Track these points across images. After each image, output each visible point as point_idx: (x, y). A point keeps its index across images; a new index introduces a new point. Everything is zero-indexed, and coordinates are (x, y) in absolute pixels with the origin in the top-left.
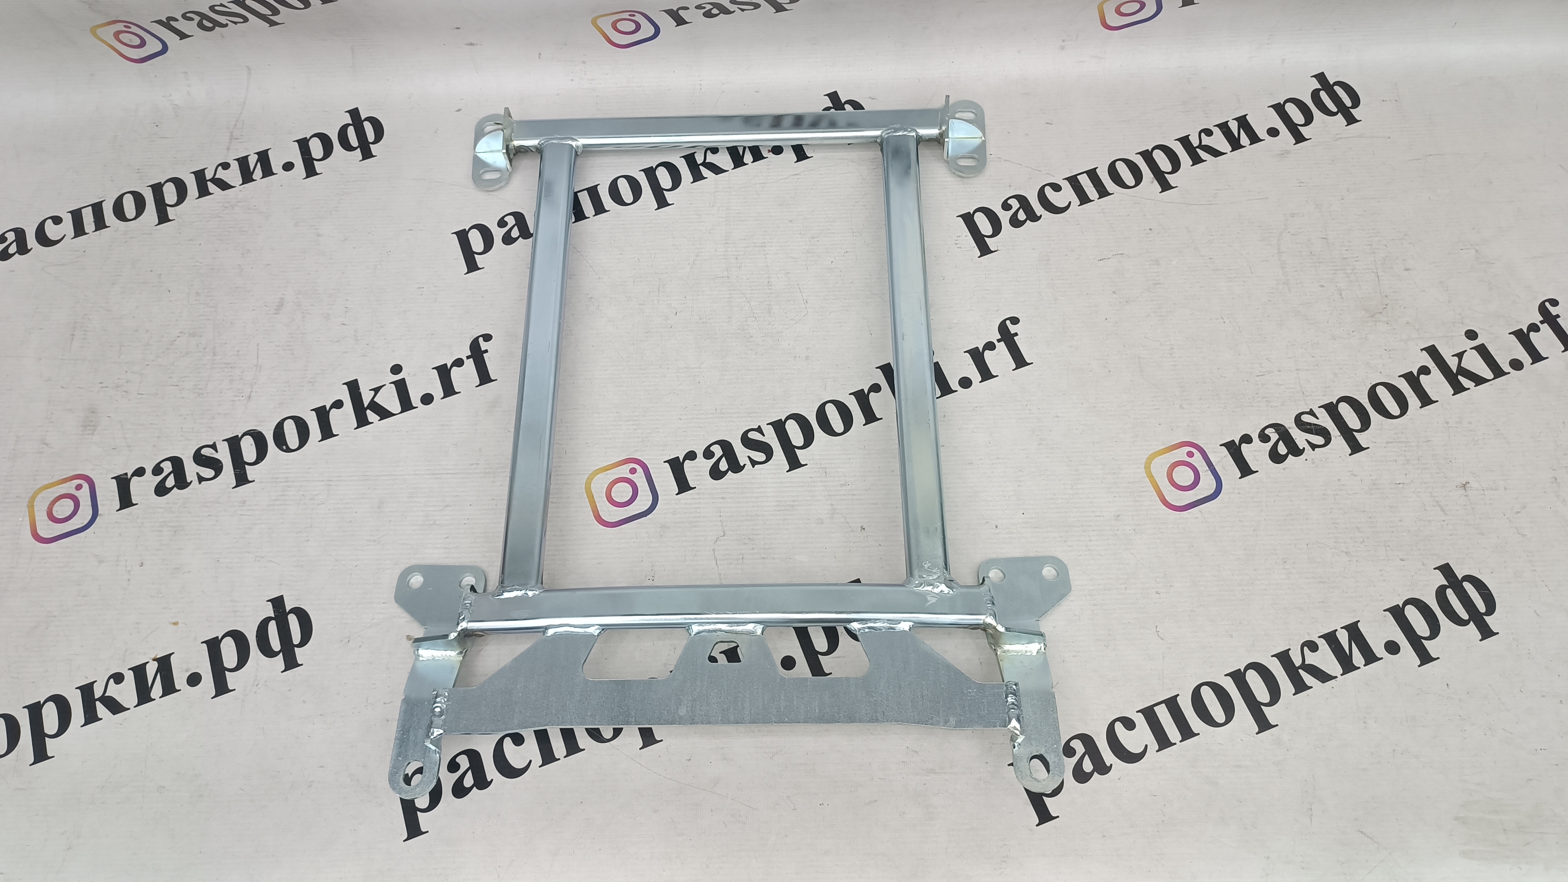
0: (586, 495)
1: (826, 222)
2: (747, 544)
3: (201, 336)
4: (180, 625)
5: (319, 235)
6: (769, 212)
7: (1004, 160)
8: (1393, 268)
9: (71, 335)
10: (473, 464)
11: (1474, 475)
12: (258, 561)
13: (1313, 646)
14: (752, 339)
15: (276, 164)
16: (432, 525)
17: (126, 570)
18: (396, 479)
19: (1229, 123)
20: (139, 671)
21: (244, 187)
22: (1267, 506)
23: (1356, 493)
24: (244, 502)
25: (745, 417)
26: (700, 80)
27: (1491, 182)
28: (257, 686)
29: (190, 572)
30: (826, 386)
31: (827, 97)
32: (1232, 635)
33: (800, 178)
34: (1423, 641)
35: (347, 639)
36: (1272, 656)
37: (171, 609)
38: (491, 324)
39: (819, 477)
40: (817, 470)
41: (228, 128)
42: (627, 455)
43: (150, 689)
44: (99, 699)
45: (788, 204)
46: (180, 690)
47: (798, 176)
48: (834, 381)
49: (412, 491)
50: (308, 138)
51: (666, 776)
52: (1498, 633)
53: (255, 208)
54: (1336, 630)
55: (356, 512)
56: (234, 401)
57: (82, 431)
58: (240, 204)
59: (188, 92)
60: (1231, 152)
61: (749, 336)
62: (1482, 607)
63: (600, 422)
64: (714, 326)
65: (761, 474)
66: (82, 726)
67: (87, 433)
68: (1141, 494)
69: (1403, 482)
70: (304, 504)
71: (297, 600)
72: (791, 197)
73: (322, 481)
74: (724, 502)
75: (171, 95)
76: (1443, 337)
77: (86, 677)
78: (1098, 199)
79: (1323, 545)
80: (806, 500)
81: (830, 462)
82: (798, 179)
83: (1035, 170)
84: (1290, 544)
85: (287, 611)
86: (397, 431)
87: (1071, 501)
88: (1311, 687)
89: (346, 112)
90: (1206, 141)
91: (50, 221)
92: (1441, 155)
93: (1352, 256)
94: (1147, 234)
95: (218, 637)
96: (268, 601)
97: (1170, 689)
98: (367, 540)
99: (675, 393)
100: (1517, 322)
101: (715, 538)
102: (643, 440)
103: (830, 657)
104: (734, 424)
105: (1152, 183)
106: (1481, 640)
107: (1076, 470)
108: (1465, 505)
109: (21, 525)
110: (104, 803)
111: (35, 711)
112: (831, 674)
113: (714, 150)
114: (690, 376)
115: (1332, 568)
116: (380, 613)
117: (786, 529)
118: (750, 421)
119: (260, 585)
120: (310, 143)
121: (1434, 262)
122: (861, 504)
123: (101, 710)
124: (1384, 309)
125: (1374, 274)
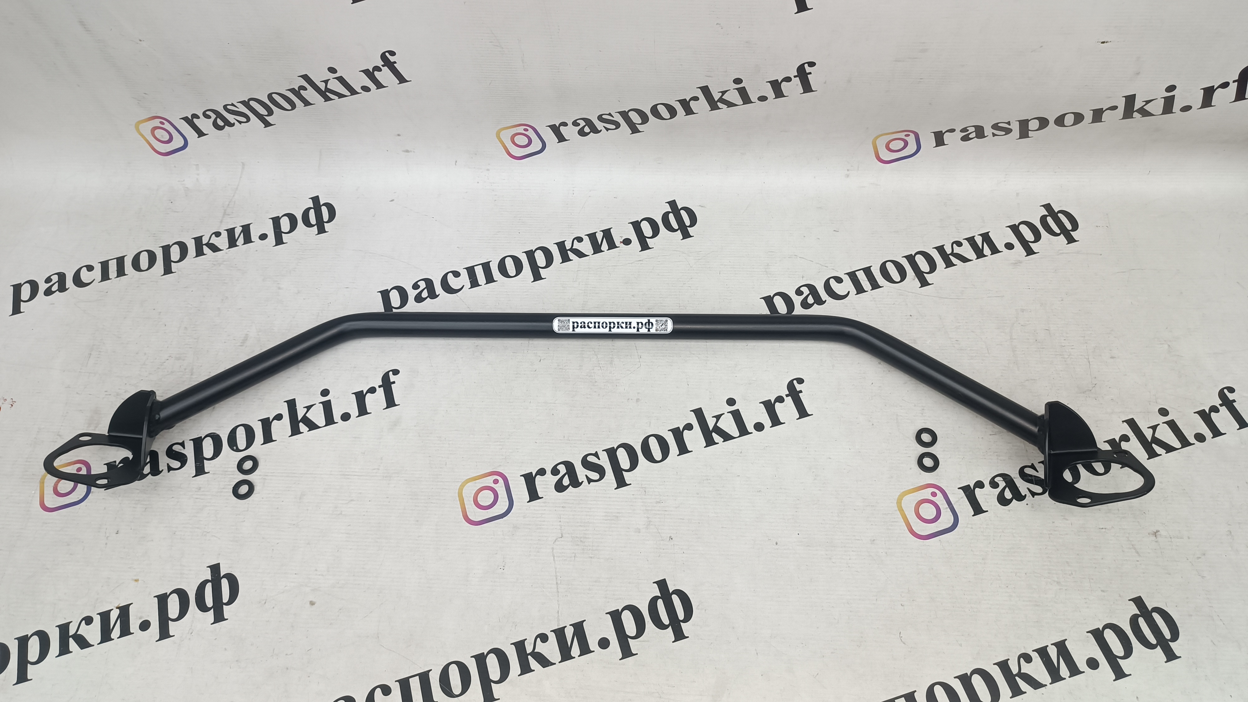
0: (458, 498)
1: (660, 298)
2: (578, 545)
3: (184, 360)
4: (139, 582)
5: (279, 288)
6: (617, 288)
7: (800, 257)
8: (1101, 356)
9: (89, 354)
10: (375, 469)
11: (1164, 525)
12: (205, 535)
13: (1028, 658)
14: (596, 384)
15: (255, 235)
16: (339, 515)
17: (105, 536)
18: (315, 477)
19: (975, 238)
20: (105, 616)
21: (229, 251)
22: (994, 540)
23: (1067, 534)
24: (200, 488)
25: (586, 444)
26: (573, 188)
27: (1181, 293)
28: (191, 634)
29: (152, 540)
30: (650, 423)
31: (667, 204)
32: (961, 644)
33: (642, 263)
34: (1118, 659)
35: (265, 601)
36: (994, 664)
37: (134, 569)
38: (400, 362)
39: (640, 495)
40: (638, 489)
41: (223, 207)
42: (493, 469)
43: (111, 631)
44: (72, 636)
45: (632, 283)
46: (133, 633)
47: (641, 262)
48: (657, 419)
49: (327, 487)
50: (280, 217)
52: (1180, 657)
53: (236, 266)
54: (1048, 646)
55: (283, 501)
58: (225, 263)
59: (197, 179)
60: (976, 259)
61: (594, 382)
62: (1167, 635)
63: (474, 441)
64: (568, 372)
65: (594, 489)
66: (56, 657)
68: (893, 524)
69: (1105, 527)
71: (230, 567)
72: (635, 278)
73: (260, 475)
74: (564, 510)
75: (184, 180)
76: (1140, 412)
77: (65, 618)
78: (871, 290)
79: (1040, 575)
80: (628, 513)
81: (648, 483)
82: (641, 264)
83: (823, 266)
84: (1011, 572)
85: (221, 576)
86: (321, 440)
87: (837, 526)
88: (1025, 693)
89: (309, 198)
90: (957, 250)
91: (85, 268)
92: (1142, 270)
93: (1069, 344)
94: (908, 319)
95: (167, 593)
96: (208, 567)
97: (909, 686)
98: (289, 524)
99: (533, 422)
100: (1201, 404)
101: (555, 539)
102: (506, 457)
103: (637, 641)
104: (577, 449)
105: (914, 280)
106: (1166, 662)
107: (842, 502)
108: (1156, 549)
109: (33, 496)
111: (23, 643)
112: (637, 654)
113: (580, 239)
114: (546, 409)
115: (1046, 594)
116: (292, 582)
117: (611, 535)
118: (590, 447)
119: (203, 554)
120: (281, 221)
121: (1135, 353)
122: (671, 518)
123: (73, 645)
124: (1093, 387)
125: (1085, 360)
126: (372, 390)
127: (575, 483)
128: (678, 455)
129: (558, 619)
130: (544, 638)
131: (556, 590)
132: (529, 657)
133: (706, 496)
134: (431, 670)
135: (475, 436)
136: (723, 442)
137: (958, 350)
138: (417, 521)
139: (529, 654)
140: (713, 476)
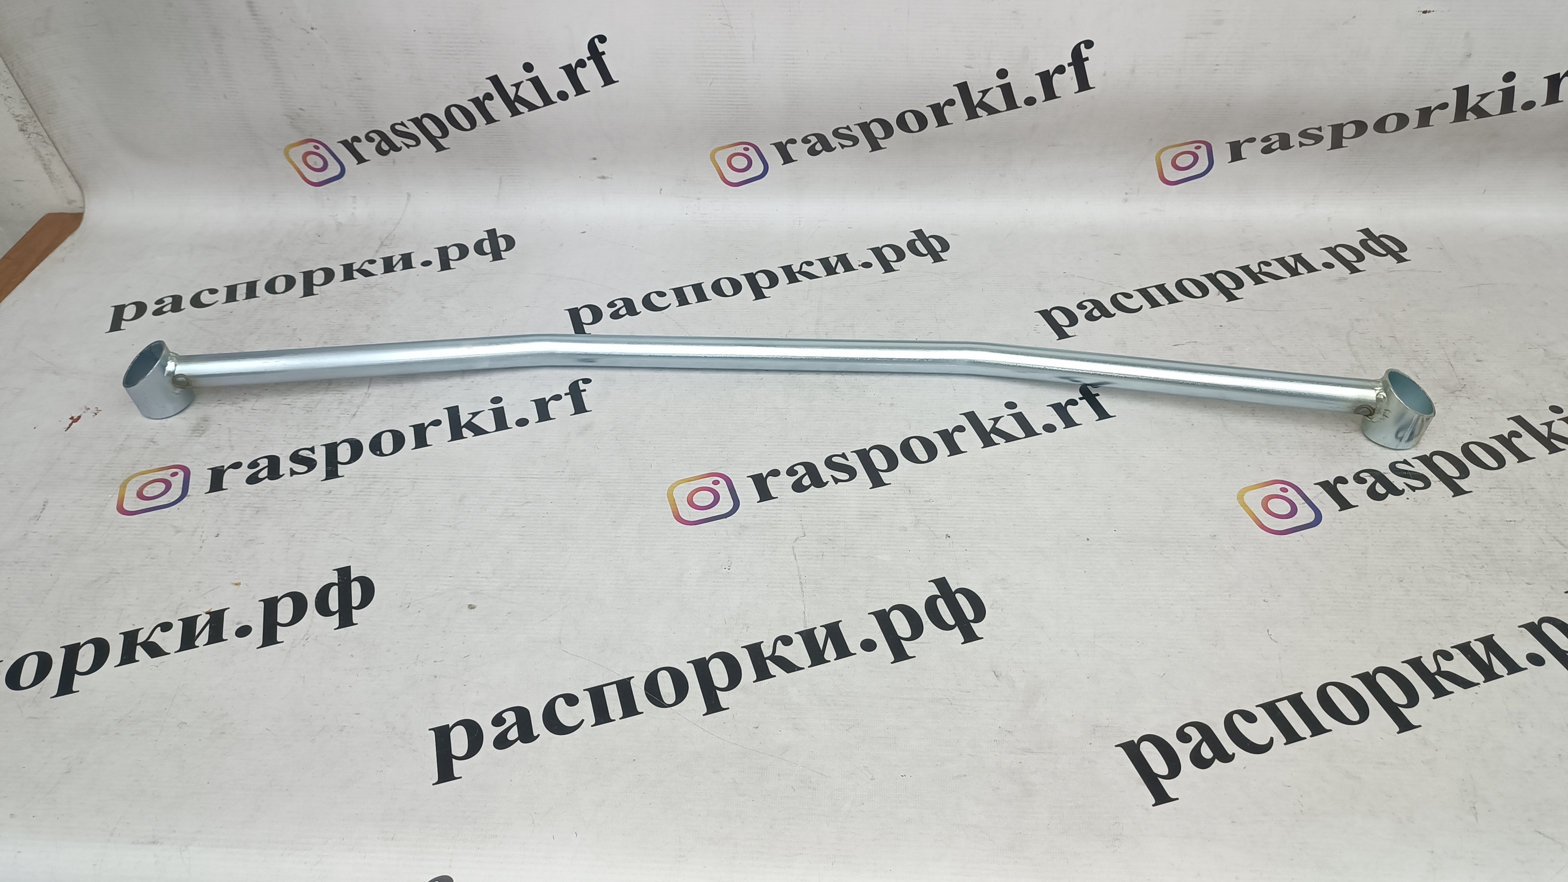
0: (667, 499)
2: (827, 544)
4: (241, 586)
5: (443, 307)
6: (858, 304)
7: (1078, 277)
8: (1464, 359)
10: (559, 472)
12: (333, 538)
13: (1447, 655)
14: (839, 390)
15: (416, 261)
16: (510, 516)
17: (200, 540)
18: (481, 480)
19: (1285, 258)
20: (189, 624)
21: (385, 276)
22: (1372, 534)
23: (1467, 527)
24: (330, 492)
25: (830, 446)
28: (306, 640)
29: (263, 543)
30: (910, 426)
31: (913, 233)
32: (1354, 641)
35: (407, 605)
36: (1403, 662)
37: (236, 572)
39: (903, 494)
40: (901, 489)
41: (380, 238)
42: (711, 470)
43: (196, 638)
44: (141, 644)
45: (877, 300)
46: (227, 640)
47: (886, 282)
48: (918, 422)
49: (495, 489)
50: (448, 246)
51: (730, 741)
53: (392, 288)
54: (1470, 642)
55: (437, 504)
56: (340, 417)
57: (191, 434)
58: (378, 286)
59: (353, 213)
60: (1290, 277)
61: (836, 387)
63: (687, 444)
65: (844, 489)
66: (115, 667)
67: (195, 435)
68: (1236, 519)
69: (1514, 520)
70: (388, 495)
71: (364, 570)
72: (879, 295)
73: (409, 479)
74: (806, 510)
75: (337, 214)
76: (1528, 410)
77: (134, 625)
78: (1168, 304)
79: (1441, 569)
80: (890, 512)
81: (914, 482)
82: (885, 284)
83: (1107, 284)
84: (1403, 566)
85: (352, 579)
86: (489, 445)
87: (1164, 522)
88: (1452, 692)
89: (484, 233)
90: (1265, 269)
91: (207, 292)
92: (1493, 284)
95: (277, 597)
96: (334, 570)
97: (1291, 687)
98: (444, 526)
99: (761, 426)
101: (795, 538)
102: (728, 459)
103: (913, 643)
104: (818, 450)
105: (1219, 295)
107: (1166, 498)
109: (109, 500)
110: (118, 734)
111: (72, 652)
112: (915, 657)
113: (810, 264)
114: (778, 414)
115: (1454, 588)
116: (445, 585)
117: (868, 534)
118: (835, 449)
119: (329, 557)
120: (449, 250)
121: (1505, 357)
122: (946, 517)
123: (140, 653)
124: (1462, 388)
125: (1446, 363)
126: (557, 397)
127: (818, 482)
128: (948, 456)
129: (805, 620)
130: (787, 641)
131: (800, 589)
132: (768, 661)
133: (989, 494)
134: (633, 677)
135: (688, 440)
136: (1005, 442)
137: (1285, 356)
138: (614, 522)
139: (768, 658)
140: (996, 476)
